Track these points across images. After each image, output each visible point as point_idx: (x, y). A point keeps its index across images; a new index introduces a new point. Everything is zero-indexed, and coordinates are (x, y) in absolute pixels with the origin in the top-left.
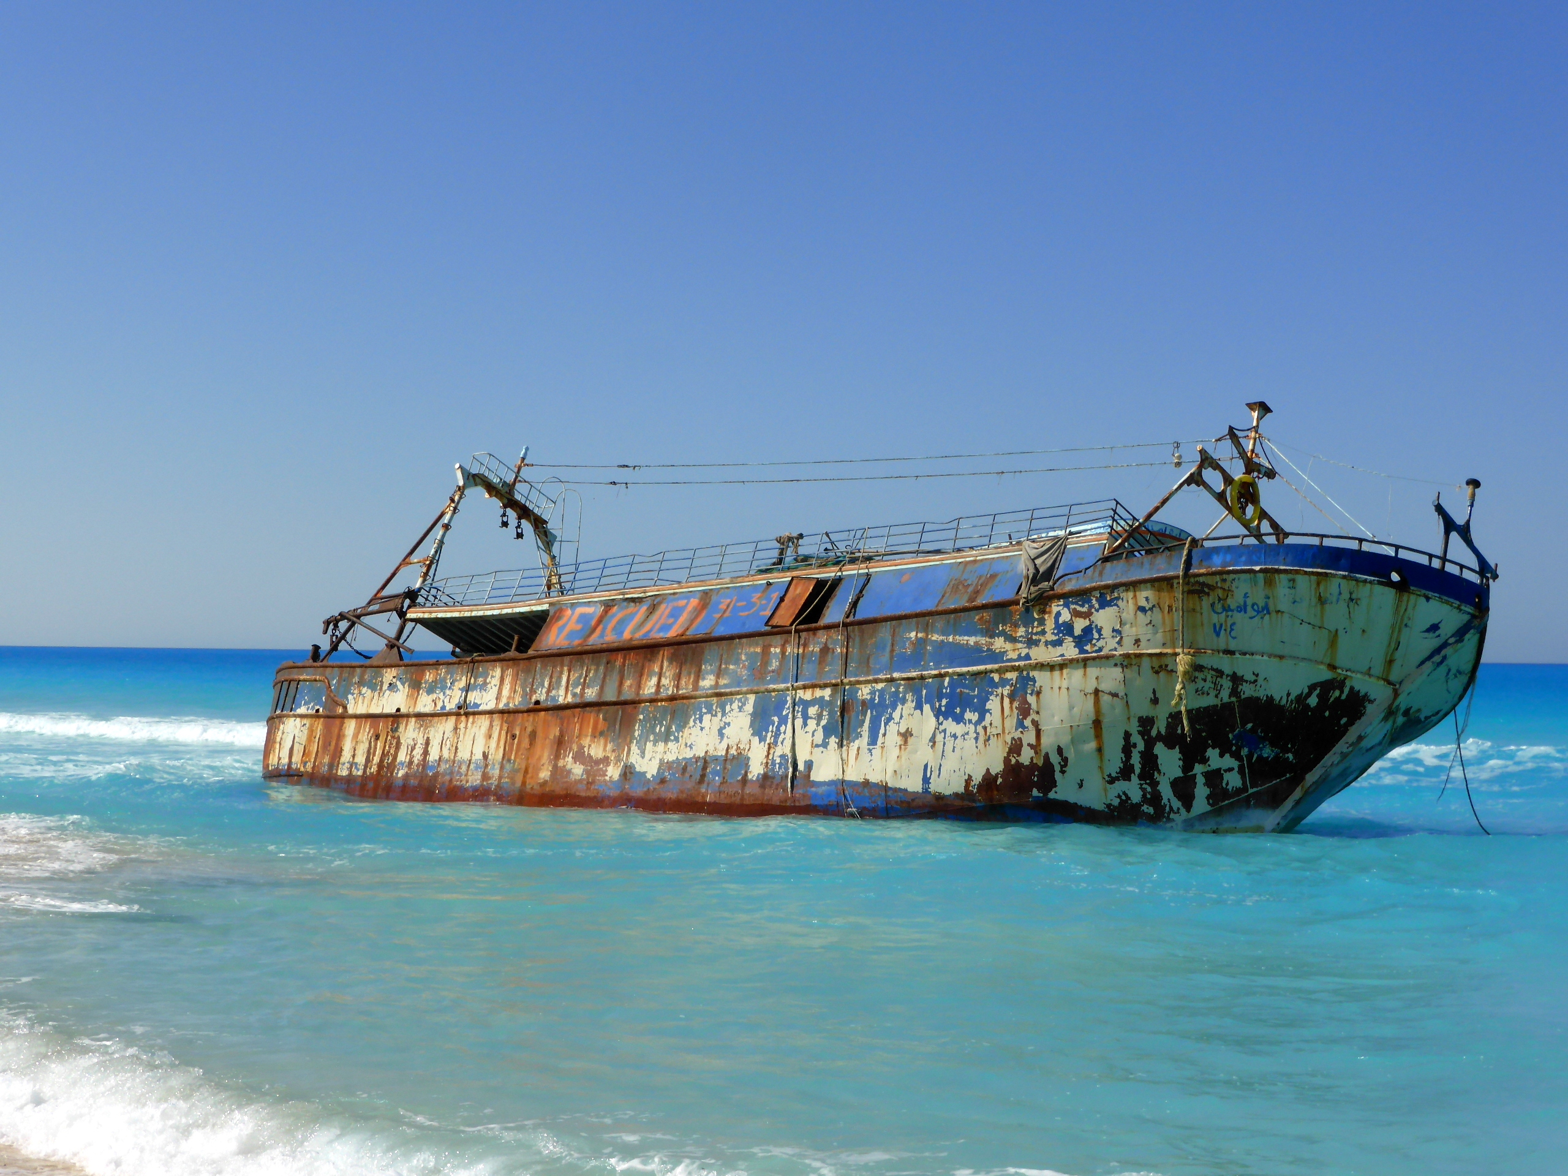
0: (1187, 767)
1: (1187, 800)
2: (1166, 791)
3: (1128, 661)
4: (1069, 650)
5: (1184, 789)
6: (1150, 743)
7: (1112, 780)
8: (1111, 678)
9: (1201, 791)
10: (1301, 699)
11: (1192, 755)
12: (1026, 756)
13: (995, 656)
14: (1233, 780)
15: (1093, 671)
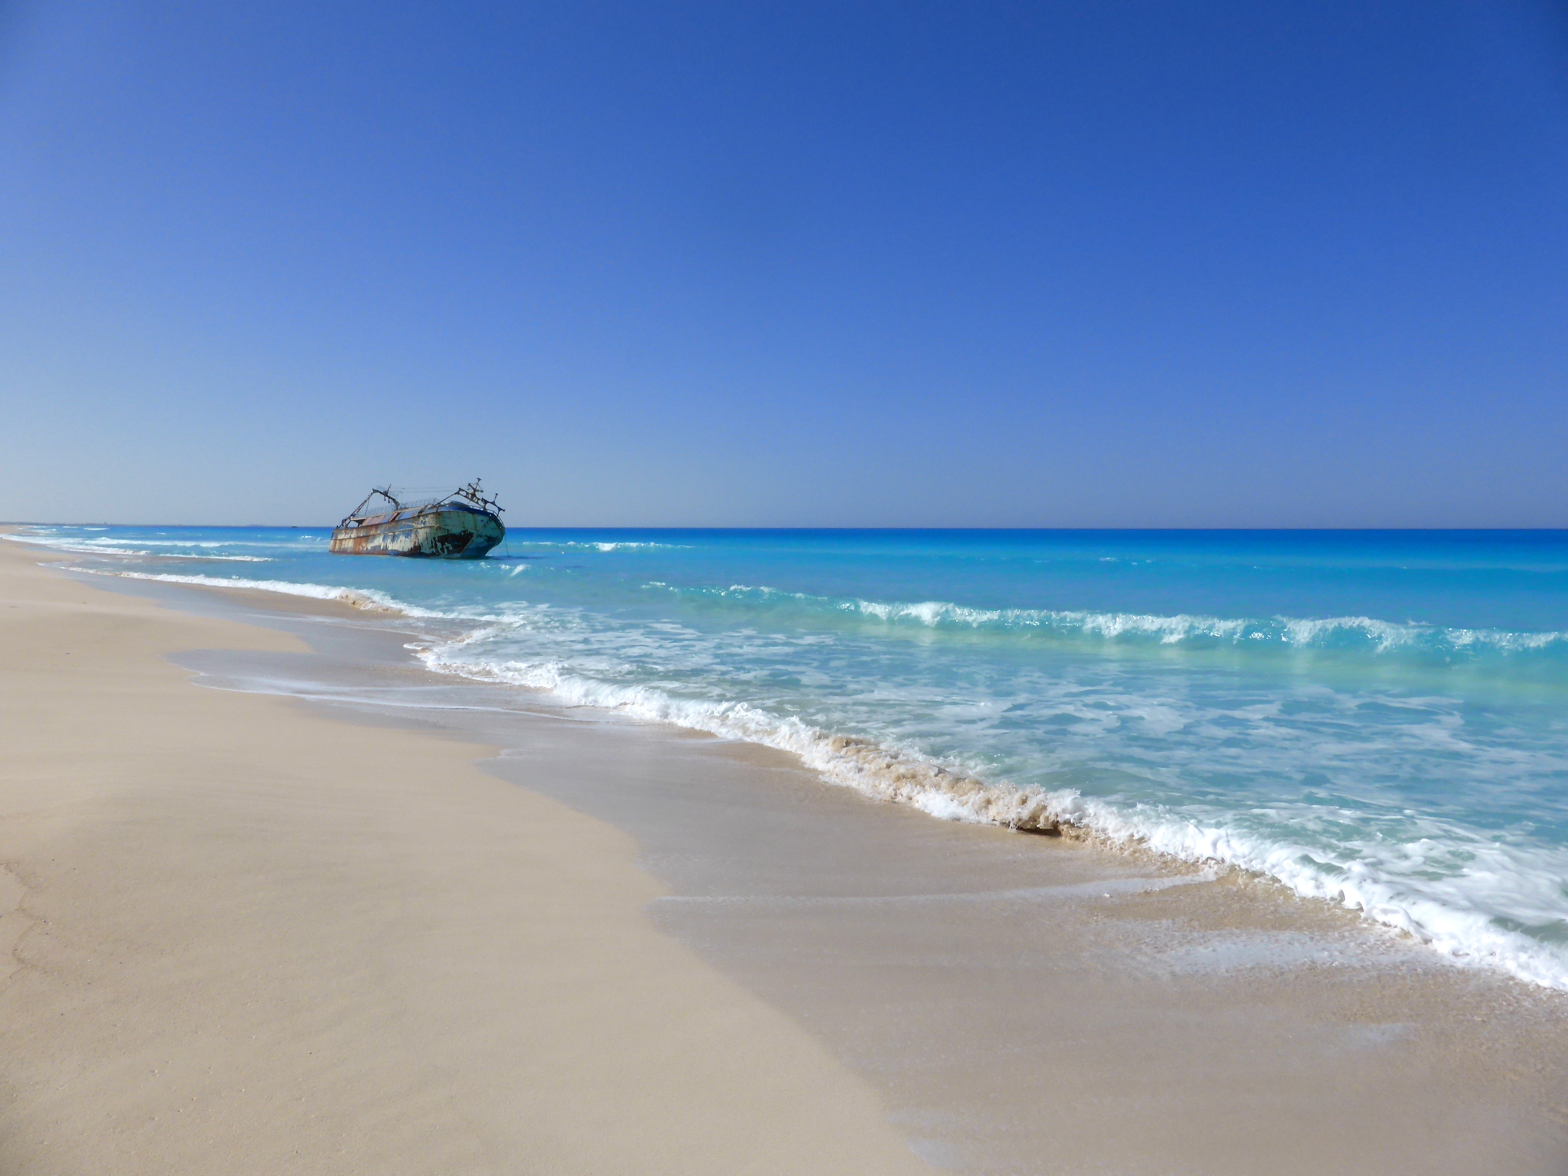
0: (442, 546)
1: (444, 552)
2: (440, 551)
3: (430, 527)
4: (422, 525)
5: (442, 549)
6: (435, 542)
7: (430, 548)
9: (446, 550)
10: (460, 533)
13: (412, 526)
14: (451, 548)
15: (426, 529)
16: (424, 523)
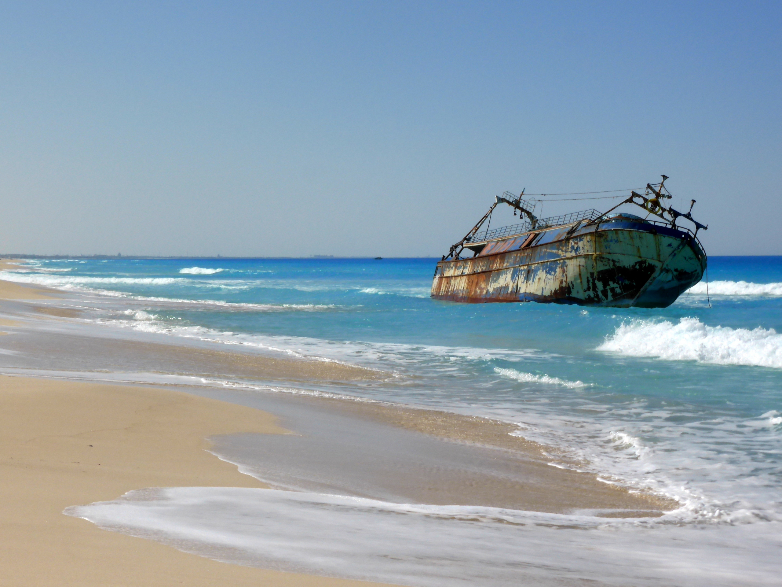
0: (605, 287)
1: (606, 296)
2: (600, 294)
3: (586, 256)
4: (574, 254)
5: (605, 293)
6: (594, 280)
7: (585, 291)
8: (582, 261)
9: (610, 294)
10: (634, 267)
11: (605, 284)
12: (564, 284)
13: (558, 256)
14: (618, 291)
15: (579, 260)
16: (576, 250)
